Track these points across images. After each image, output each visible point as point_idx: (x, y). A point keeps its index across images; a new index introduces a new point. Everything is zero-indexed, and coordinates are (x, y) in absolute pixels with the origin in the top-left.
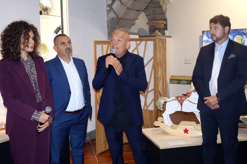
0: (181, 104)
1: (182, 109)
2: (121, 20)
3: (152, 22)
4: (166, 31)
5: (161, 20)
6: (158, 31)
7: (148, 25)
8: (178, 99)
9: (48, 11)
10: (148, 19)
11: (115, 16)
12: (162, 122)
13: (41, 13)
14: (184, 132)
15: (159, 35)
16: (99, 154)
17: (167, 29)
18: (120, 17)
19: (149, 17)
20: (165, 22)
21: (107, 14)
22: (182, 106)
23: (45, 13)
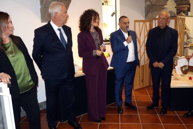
0: (188, 61)
1: (188, 64)
2: (154, 6)
3: (179, 6)
4: (189, 12)
5: (185, 4)
6: (183, 13)
7: (176, 9)
8: (186, 57)
9: (108, 3)
10: (176, 4)
11: (150, 4)
12: (175, 72)
13: (103, 4)
14: (189, 79)
15: (183, 15)
16: (135, 90)
17: (190, 11)
18: (153, 4)
19: (177, 3)
20: (188, 6)
21: (145, 3)
22: (188, 62)
23: (106, 4)
